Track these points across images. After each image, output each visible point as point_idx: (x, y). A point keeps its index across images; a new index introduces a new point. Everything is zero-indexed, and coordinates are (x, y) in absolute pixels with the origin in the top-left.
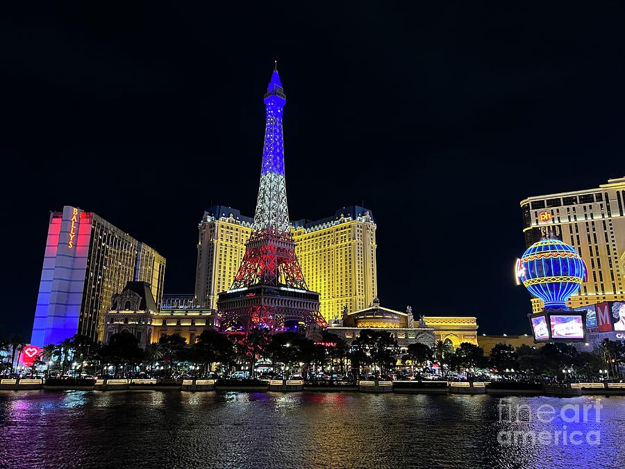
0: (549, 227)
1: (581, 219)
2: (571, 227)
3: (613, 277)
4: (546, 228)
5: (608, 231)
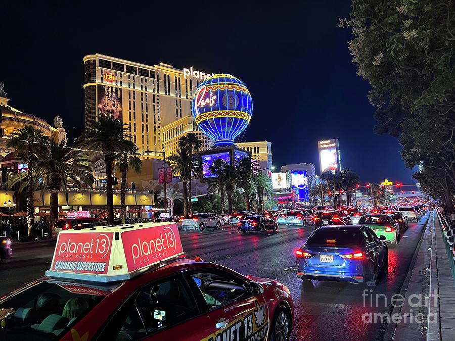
0: (112, 88)
1: (138, 89)
2: (130, 93)
3: (155, 142)
4: (110, 88)
5: (156, 104)
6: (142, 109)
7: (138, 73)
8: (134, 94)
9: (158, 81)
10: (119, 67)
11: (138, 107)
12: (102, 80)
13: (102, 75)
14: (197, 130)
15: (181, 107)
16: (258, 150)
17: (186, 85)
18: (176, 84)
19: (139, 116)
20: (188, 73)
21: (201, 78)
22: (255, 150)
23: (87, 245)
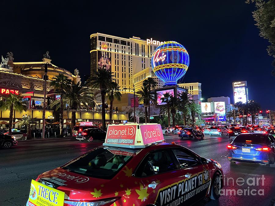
1: (120, 52)
2: (115, 55)
3: (129, 84)
4: (105, 53)
5: (130, 61)
6: (123, 64)
7: (120, 43)
8: (118, 55)
9: (131, 47)
10: (109, 40)
11: (120, 63)
12: (100, 48)
13: (100, 45)
14: (154, 76)
15: (145, 62)
16: (192, 88)
17: (148, 49)
18: (142, 49)
19: (120, 69)
20: (149, 42)
21: (157, 44)
22: (190, 88)
23: (123, 131)
